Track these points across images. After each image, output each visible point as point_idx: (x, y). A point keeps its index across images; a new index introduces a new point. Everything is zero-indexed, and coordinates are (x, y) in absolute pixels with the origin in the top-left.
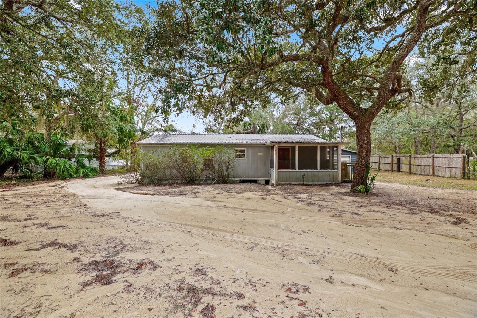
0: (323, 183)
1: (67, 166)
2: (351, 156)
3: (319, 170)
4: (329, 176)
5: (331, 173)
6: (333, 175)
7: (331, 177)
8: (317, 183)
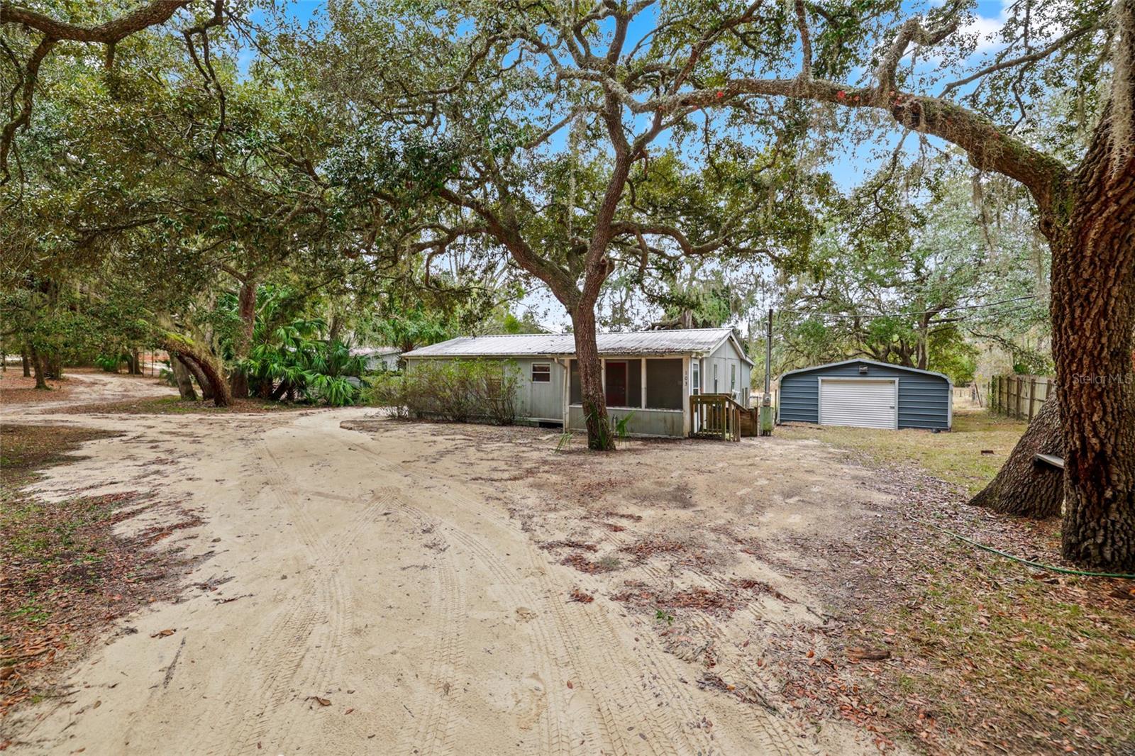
0: (651, 436)
1: (341, 389)
2: (897, 380)
3: (643, 408)
4: (665, 421)
5: (669, 418)
6: (673, 422)
7: (669, 424)
8: (640, 435)
